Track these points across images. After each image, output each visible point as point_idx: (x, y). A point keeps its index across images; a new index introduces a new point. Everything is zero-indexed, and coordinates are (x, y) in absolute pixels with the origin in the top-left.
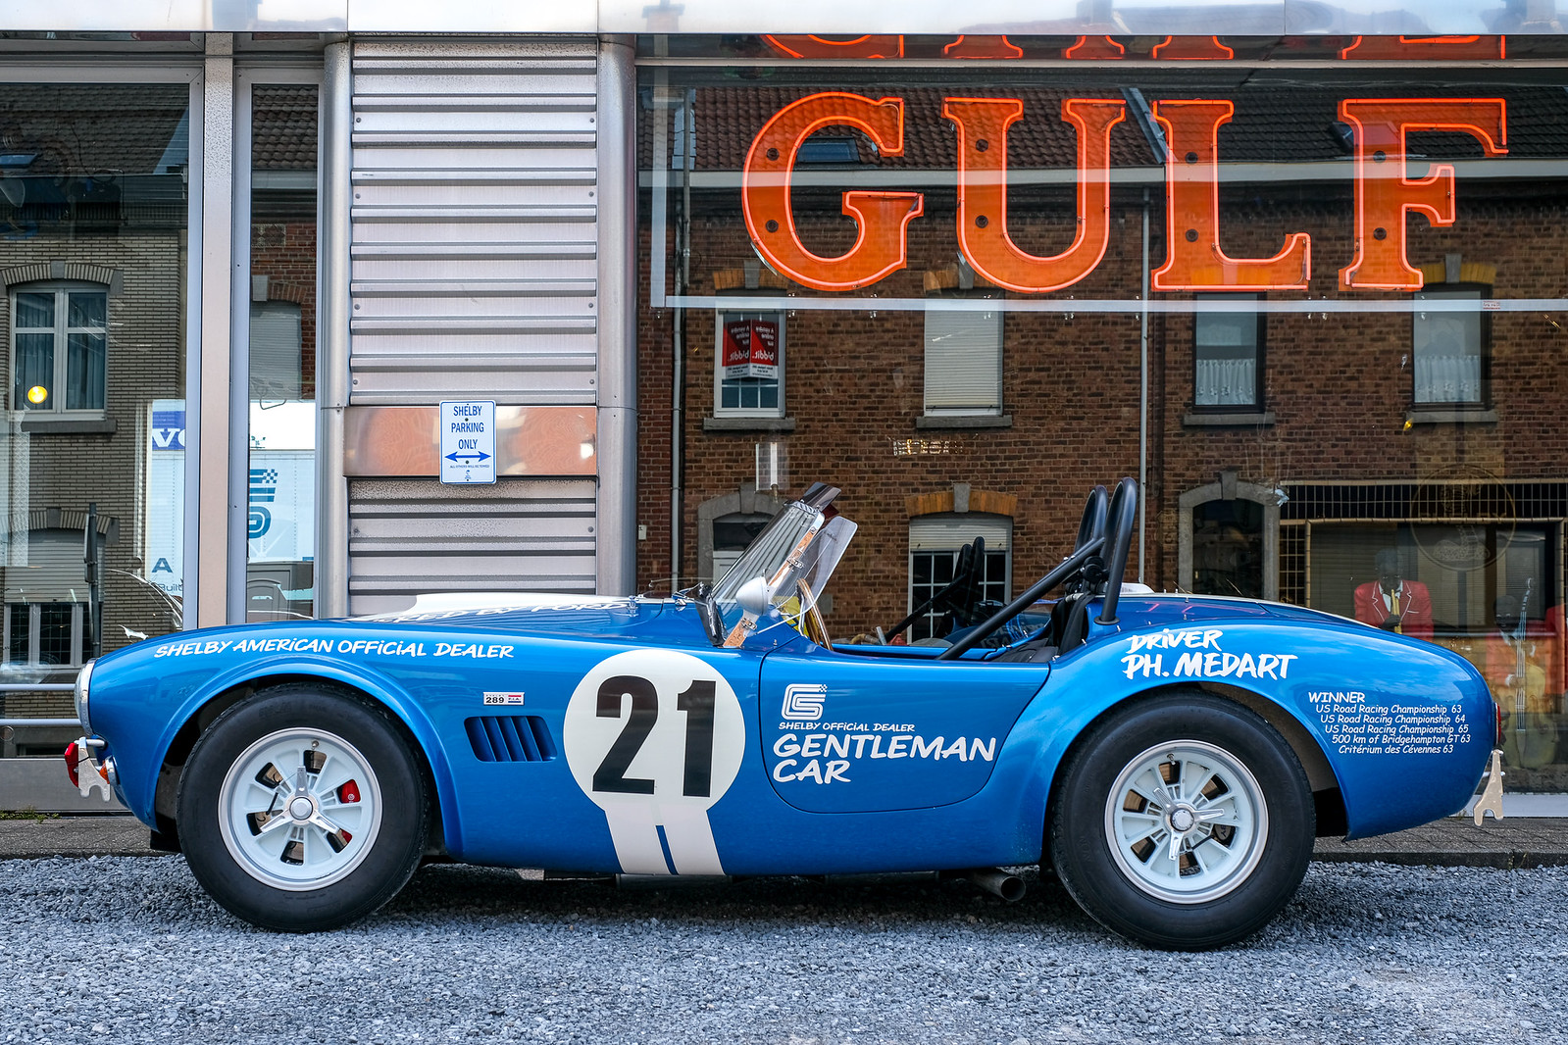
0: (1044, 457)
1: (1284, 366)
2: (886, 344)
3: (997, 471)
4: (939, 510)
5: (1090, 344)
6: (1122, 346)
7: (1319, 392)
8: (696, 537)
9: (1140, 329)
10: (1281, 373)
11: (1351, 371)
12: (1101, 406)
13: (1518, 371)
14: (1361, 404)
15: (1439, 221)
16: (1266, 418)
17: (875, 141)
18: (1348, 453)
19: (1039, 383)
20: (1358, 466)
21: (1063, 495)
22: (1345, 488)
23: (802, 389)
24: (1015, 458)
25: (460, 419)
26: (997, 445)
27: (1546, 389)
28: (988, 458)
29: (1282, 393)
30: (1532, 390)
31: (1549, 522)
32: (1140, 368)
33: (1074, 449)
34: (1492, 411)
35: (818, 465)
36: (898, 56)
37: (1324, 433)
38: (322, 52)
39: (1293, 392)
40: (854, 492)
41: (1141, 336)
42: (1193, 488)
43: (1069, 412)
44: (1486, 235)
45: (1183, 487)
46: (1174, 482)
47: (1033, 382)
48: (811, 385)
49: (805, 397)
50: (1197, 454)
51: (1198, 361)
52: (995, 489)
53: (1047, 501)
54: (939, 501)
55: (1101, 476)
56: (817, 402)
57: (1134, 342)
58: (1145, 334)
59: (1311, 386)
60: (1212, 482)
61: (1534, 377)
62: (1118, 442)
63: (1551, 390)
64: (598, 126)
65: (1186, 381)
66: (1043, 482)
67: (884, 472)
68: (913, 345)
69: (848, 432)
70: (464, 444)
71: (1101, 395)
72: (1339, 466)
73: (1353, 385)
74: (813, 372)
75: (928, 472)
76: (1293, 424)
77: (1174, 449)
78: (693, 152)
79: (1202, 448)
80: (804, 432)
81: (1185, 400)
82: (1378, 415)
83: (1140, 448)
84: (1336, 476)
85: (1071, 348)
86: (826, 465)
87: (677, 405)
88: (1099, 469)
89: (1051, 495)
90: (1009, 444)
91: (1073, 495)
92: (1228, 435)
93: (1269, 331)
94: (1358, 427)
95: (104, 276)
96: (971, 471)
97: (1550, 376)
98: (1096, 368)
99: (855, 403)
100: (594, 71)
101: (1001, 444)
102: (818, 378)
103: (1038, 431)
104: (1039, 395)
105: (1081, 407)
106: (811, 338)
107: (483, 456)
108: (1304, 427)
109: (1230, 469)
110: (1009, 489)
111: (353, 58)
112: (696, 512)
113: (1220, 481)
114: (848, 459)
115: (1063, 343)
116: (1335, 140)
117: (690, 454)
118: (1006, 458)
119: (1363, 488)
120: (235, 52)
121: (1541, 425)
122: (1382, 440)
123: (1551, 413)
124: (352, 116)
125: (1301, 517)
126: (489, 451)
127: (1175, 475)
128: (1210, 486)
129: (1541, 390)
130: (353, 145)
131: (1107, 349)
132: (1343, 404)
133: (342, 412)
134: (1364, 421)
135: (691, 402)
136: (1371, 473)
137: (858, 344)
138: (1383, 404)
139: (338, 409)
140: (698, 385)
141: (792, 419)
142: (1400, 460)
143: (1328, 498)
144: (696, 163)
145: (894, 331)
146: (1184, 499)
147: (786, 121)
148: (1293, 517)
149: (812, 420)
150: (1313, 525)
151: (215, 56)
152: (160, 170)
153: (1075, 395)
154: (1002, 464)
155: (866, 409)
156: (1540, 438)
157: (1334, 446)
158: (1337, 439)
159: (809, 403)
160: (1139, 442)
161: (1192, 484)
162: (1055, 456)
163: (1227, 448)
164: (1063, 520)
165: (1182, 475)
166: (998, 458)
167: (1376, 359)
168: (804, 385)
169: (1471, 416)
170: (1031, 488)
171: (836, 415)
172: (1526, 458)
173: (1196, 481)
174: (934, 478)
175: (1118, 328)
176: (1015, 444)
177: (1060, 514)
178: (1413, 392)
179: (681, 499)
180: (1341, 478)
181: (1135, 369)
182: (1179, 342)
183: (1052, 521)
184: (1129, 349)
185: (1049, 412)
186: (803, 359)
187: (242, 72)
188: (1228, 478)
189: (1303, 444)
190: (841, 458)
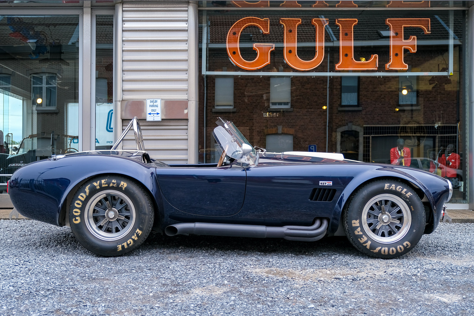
0: (301, 119)
1: (365, 95)
2: (260, 89)
3: (289, 122)
4: (274, 133)
5: (314, 89)
6: (322, 90)
7: (374, 101)
8: (210, 139)
9: (327, 85)
10: (364, 97)
11: (382, 96)
12: (317, 105)
13: (426, 96)
14: (385, 104)
15: (412, 51)
16: (360, 108)
17: (261, 30)
18: (381, 118)
19: (300, 99)
20: (384, 121)
21: (306, 129)
22: (381, 127)
23: (238, 101)
24: (294, 119)
25: (152, 104)
26: (289, 116)
27: (433, 100)
28: (287, 119)
29: (364, 101)
30: (430, 101)
31: (434, 136)
32: (327, 96)
33: (310, 117)
34: (419, 107)
35: (242, 121)
36: (268, 7)
37: (375, 113)
38: (115, 6)
39: (367, 101)
40: (252, 128)
41: (327, 87)
42: (340, 127)
43: (308, 107)
44: (418, 60)
45: (338, 127)
46: (336, 125)
47: (298, 99)
48: (240, 100)
49: (239, 103)
50: (342, 118)
51: (342, 94)
52: (289, 128)
53: (302, 131)
54: (274, 130)
55: (317, 124)
56: (242, 104)
57: (325, 89)
58: (328, 86)
59: (372, 100)
60: (346, 125)
61: (430, 98)
62: (321, 115)
63: (435, 101)
64: (188, 25)
65: (339, 99)
66: (301, 125)
67: (260, 123)
68: (267, 90)
69: (250, 112)
70: (153, 110)
71: (317, 102)
72: (379, 121)
73: (383, 100)
74: (241, 97)
75: (271, 123)
76: (367, 110)
77: (336, 117)
78: (209, 38)
79: (343, 117)
80: (238, 112)
81: (339, 104)
82: (389, 108)
83: (327, 117)
84: (378, 124)
85: (309, 90)
86: (244, 121)
87: (205, 105)
88: (316, 122)
89: (303, 129)
90: (292, 116)
91: (309, 129)
92: (350, 113)
93: (361, 86)
94: (384, 111)
95: (55, 72)
96: (282, 123)
97: (435, 98)
98: (315, 96)
99: (252, 104)
100: (187, 11)
101: (290, 116)
102: (242, 98)
103: (300, 112)
104: (300, 102)
105: (312, 105)
106: (240, 88)
107: (158, 114)
108: (369, 111)
109: (350, 122)
110: (292, 128)
111: (123, 7)
112: (210, 133)
113: (348, 125)
114: (250, 120)
115: (307, 89)
116: (378, 35)
117: (208, 118)
118: (292, 119)
119: (385, 127)
120: (91, 6)
121: (432, 110)
122: (390, 114)
123: (435, 107)
124: (123, 23)
125: (369, 134)
126: (159, 112)
127: (336, 124)
128: (345, 127)
129: (432, 101)
130: (123, 31)
131: (318, 90)
132: (380, 104)
133: (120, 102)
134: (386, 109)
135: (209, 104)
136: (387, 123)
137: (252, 89)
138: (391, 104)
139: (119, 101)
140: (210, 100)
141: (235, 109)
142: (395, 120)
143: (376, 130)
144: (210, 41)
145: (262, 86)
146: (338, 130)
147: (238, 24)
148: (367, 134)
149: (241, 109)
150: (372, 137)
151: (86, 7)
152: (70, 43)
153: (310, 102)
154: (290, 121)
155: (255, 106)
156: (432, 114)
157: (378, 116)
158: (379, 114)
159: (240, 104)
160: (326, 115)
161: (340, 126)
162: (304, 119)
163: (350, 117)
164: (306, 135)
165: (338, 124)
166: (289, 119)
167: (389, 93)
168: (239, 100)
169: (414, 108)
170: (298, 127)
171: (247, 108)
172: (428, 119)
173: (341, 125)
174: (272, 124)
175: (321, 85)
176: (294, 116)
177: (305, 134)
178: (398, 101)
179: (206, 130)
180: (379, 124)
181: (325, 96)
182: (337, 89)
183: (303, 135)
184: (324, 90)
185: (303, 107)
186: (238, 93)
187: (93, 11)
188: (350, 124)
189: (369, 116)
190: (248, 119)
